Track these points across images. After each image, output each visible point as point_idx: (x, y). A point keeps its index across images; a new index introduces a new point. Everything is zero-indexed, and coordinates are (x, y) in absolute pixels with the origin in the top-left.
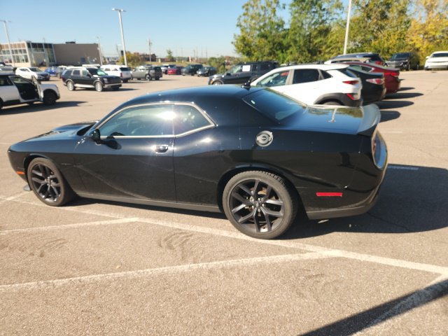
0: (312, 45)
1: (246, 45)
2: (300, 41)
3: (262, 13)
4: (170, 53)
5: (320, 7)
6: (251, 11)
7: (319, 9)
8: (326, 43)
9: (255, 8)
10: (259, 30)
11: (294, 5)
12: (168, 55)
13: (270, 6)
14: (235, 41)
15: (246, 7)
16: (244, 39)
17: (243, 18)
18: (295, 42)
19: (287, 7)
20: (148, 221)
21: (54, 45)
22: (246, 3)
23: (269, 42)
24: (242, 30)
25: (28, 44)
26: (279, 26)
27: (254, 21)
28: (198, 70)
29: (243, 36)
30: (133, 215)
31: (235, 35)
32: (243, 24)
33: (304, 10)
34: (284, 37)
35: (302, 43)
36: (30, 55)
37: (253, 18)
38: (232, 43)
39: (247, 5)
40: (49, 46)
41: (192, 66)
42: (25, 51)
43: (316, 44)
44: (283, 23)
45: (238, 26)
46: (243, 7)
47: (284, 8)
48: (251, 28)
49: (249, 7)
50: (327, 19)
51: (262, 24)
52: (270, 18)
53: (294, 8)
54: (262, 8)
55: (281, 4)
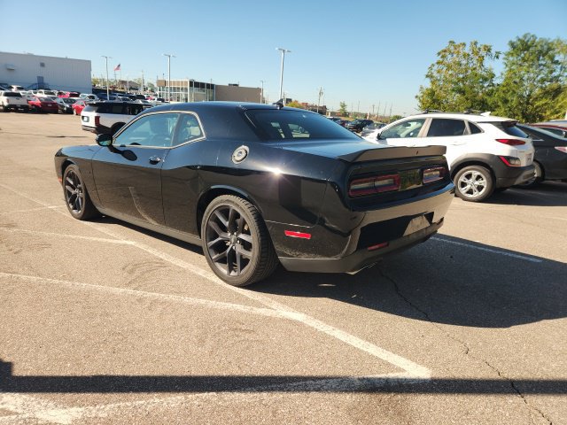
0: (530, 107)
1: (434, 101)
2: (512, 101)
3: (464, 62)
4: (343, 106)
5: (552, 58)
6: (449, 59)
7: (549, 62)
8: (553, 107)
9: (455, 55)
10: (456, 83)
11: (512, 55)
12: (341, 108)
13: (477, 53)
14: (420, 94)
15: (443, 54)
16: (432, 93)
17: (436, 68)
18: (506, 101)
19: (501, 56)
20: (142, 247)
21: (217, 86)
22: (444, 48)
23: (467, 99)
24: (433, 83)
25: (191, 83)
26: (485, 80)
27: (450, 72)
28: (364, 126)
29: (432, 90)
30: (134, 239)
31: (421, 88)
32: (435, 74)
33: (526, 61)
34: (490, 94)
35: (514, 104)
36: (191, 94)
37: (449, 68)
38: (417, 97)
39: (445, 51)
40: (211, 86)
41: (360, 121)
42: (186, 89)
43: (537, 107)
44: (493, 76)
45: (427, 76)
46: (439, 54)
47: (497, 57)
48: (446, 81)
49: (447, 54)
50: (560, 75)
51: (461, 76)
52: (475, 69)
53: (511, 59)
54: (464, 55)
55: (493, 52)
